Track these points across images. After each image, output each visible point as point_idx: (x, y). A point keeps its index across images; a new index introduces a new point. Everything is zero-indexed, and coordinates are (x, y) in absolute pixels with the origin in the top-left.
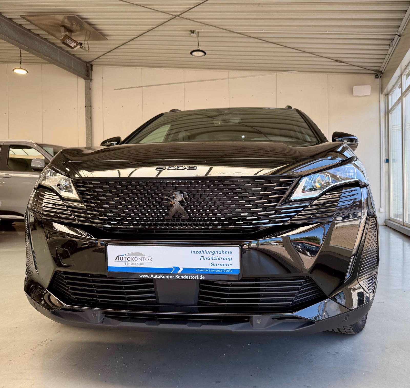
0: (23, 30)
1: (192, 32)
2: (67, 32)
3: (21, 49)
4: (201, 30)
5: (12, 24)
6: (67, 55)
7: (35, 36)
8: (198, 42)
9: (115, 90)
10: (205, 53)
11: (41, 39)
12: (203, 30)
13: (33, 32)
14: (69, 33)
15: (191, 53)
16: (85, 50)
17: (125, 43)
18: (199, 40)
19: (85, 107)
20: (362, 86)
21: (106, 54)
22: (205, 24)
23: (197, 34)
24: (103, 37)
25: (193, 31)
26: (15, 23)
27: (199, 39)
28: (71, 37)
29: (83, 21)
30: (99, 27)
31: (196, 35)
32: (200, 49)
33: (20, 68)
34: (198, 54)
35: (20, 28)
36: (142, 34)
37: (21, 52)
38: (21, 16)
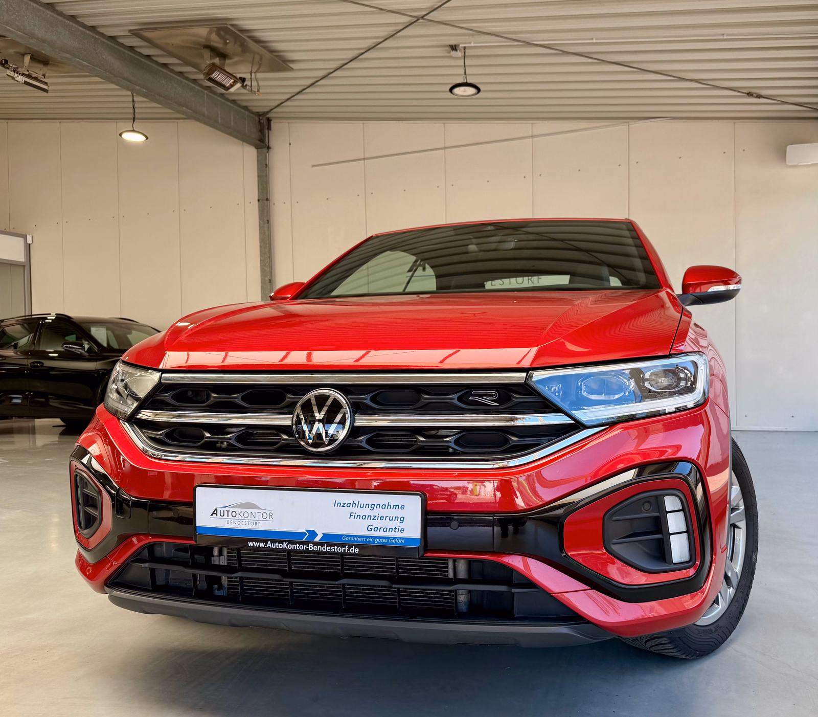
1: (454, 48)
2: (216, 58)
3: (134, 94)
4: (470, 43)
5: (116, 47)
6: (221, 101)
8: (465, 66)
9: (313, 166)
10: (479, 90)
12: (475, 43)
13: (156, 61)
14: (220, 60)
15: (451, 90)
16: (252, 91)
19: (257, 201)
20: (806, 145)
21: (292, 96)
22: (477, 31)
23: (463, 51)
24: (284, 65)
27: (466, 61)
28: (223, 67)
29: (244, 36)
30: (278, 46)
31: (461, 53)
32: (469, 81)
33: (133, 131)
34: (465, 91)
35: (131, 54)
36: (356, 55)
37: (134, 98)
38: (130, 31)
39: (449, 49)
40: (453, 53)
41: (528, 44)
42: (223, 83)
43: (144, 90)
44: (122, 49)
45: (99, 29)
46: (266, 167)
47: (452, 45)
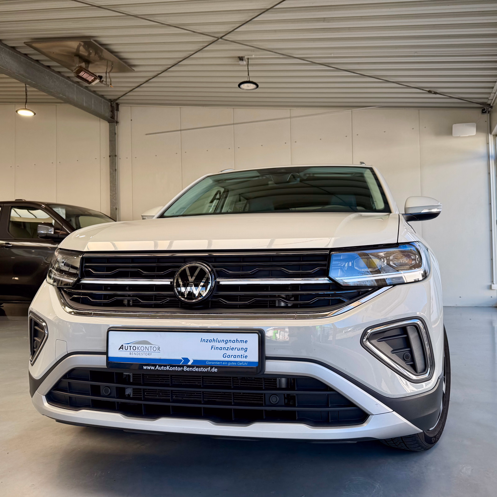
0: (29, 61)
1: (241, 59)
2: (83, 63)
3: (27, 86)
4: (252, 55)
5: (15, 54)
6: (85, 91)
7: (44, 68)
8: (248, 71)
9: (146, 134)
10: (257, 86)
11: (52, 73)
13: (42, 64)
14: (85, 64)
15: (239, 85)
17: (156, 75)
18: (249, 69)
19: (109, 157)
20: (464, 124)
21: (134, 89)
22: (258, 48)
23: (247, 61)
24: (130, 69)
25: (242, 57)
26: (20, 53)
27: (249, 67)
28: (87, 69)
29: (103, 48)
30: (124, 55)
32: (251, 80)
33: (26, 109)
34: (248, 86)
35: (26, 59)
36: (177, 63)
37: (27, 88)
38: (25, 43)
39: (238, 59)
40: (241, 62)
41: (290, 57)
42: (88, 79)
45: (3, 42)
46: (115, 135)
47: (240, 57)
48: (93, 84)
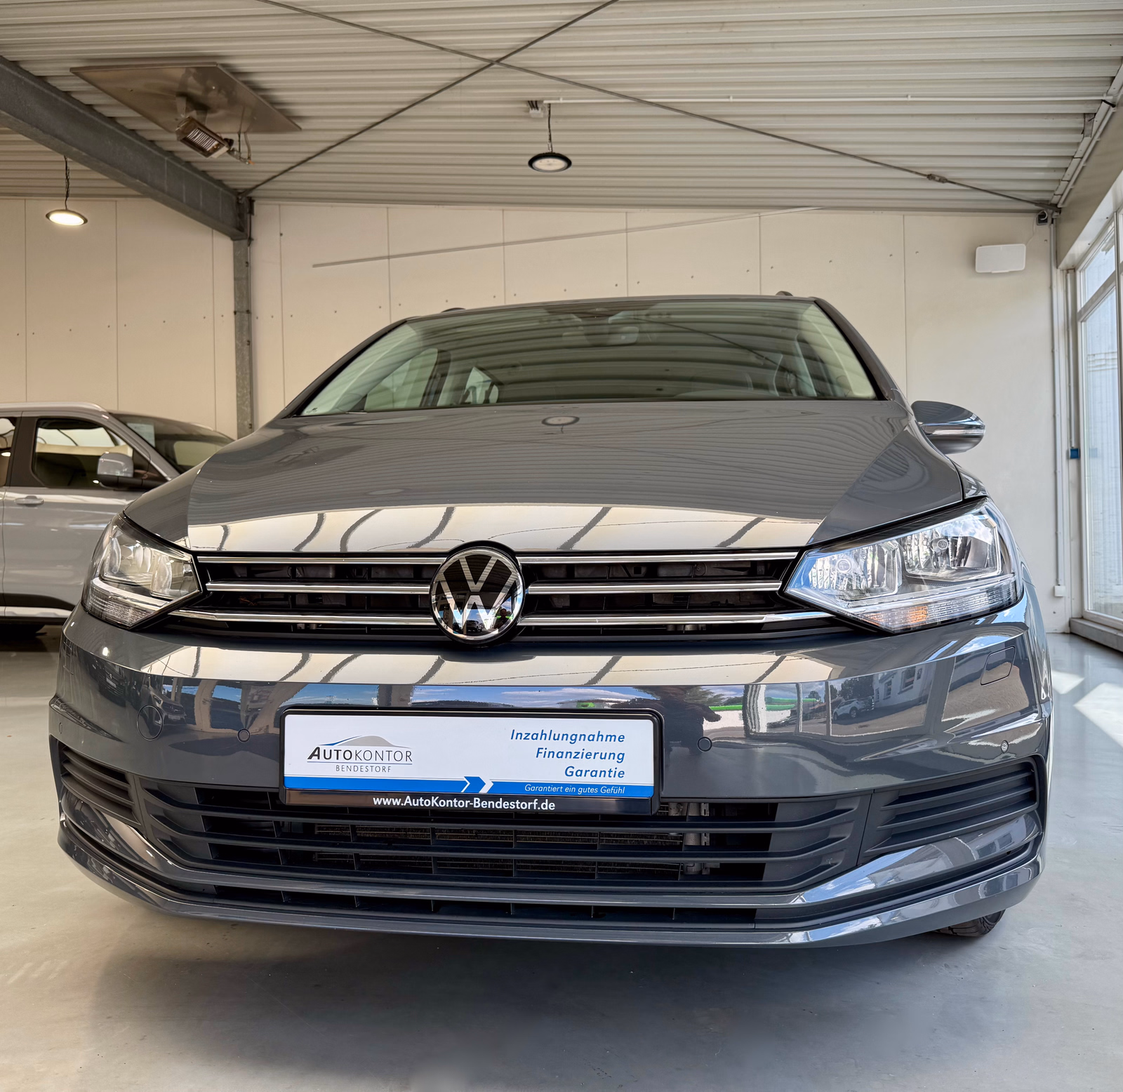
0: (73, 106)
1: (534, 105)
2: (192, 110)
3: (68, 159)
4: (559, 99)
5: (46, 91)
6: (186, 172)
7: (105, 124)
8: (550, 131)
10: (569, 163)
11: (120, 132)
12: (564, 99)
13: (101, 114)
14: (198, 114)
15: (531, 163)
16: (240, 158)
17: (345, 138)
18: (551, 128)
20: (1001, 246)
21: (292, 168)
22: (570, 82)
23: (547, 110)
24: (290, 123)
25: (536, 102)
26: (54, 89)
27: (551, 123)
28: (203, 123)
29: (238, 80)
30: (282, 95)
31: (544, 112)
32: (556, 151)
33: (66, 210)
34: (550, 165)
35: (67, 102)
36: (395, 112)
37: (68, 165)
38: (72, 69)
39: (525, 106)
40: (533, 112)
41: (640, 101)
42: (204, 146)
43: (84, 154)
44: (54, 95)
45: (23, 66)
46: (247, 266)
47: (532, 102)
48: (215, 156)
